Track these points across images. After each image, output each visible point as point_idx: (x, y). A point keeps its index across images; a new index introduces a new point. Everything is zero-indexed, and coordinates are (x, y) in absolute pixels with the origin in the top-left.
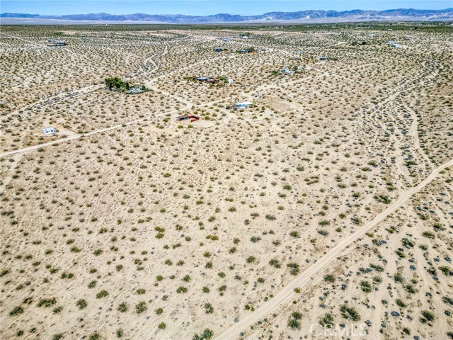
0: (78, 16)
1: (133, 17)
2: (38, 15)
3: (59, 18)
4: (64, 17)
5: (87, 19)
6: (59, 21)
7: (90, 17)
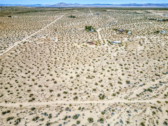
0: (125, 4)
1: (146, 5)
2: (112, 4)
3: (118, 5)
4: (120, 5)
5: (128, 5)
6: (118, 6)
7: (130, 5)
